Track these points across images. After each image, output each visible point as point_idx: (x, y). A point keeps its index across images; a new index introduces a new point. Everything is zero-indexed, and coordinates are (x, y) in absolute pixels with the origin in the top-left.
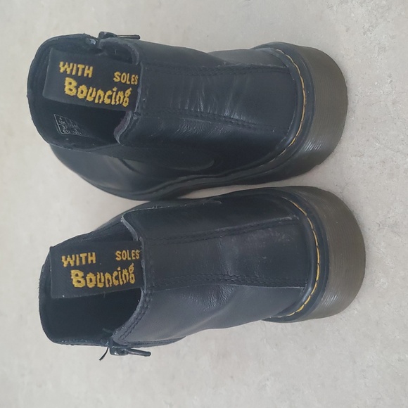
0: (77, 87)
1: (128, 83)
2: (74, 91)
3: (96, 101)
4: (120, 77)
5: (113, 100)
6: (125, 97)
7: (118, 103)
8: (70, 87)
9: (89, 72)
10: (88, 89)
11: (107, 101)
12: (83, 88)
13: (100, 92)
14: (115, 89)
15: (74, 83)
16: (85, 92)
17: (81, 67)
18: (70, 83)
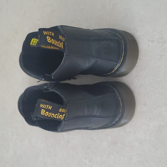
0: (45, 112)
1: (64, 112)
2: (44, 113)
3: (52, 117)
4: (62, 110)
5: (58, 117)
6: (62, 117)
7: (59, 118)
8: (43, 112)
9: (50, 108)
10: (49, 113)
11: (55, 117)
12: (47, 112)
13: (53, 114)
14: (59, 114)
15: (44, 111)
16: (48, 114)
17: (48, 106)
18: (43, 111)
